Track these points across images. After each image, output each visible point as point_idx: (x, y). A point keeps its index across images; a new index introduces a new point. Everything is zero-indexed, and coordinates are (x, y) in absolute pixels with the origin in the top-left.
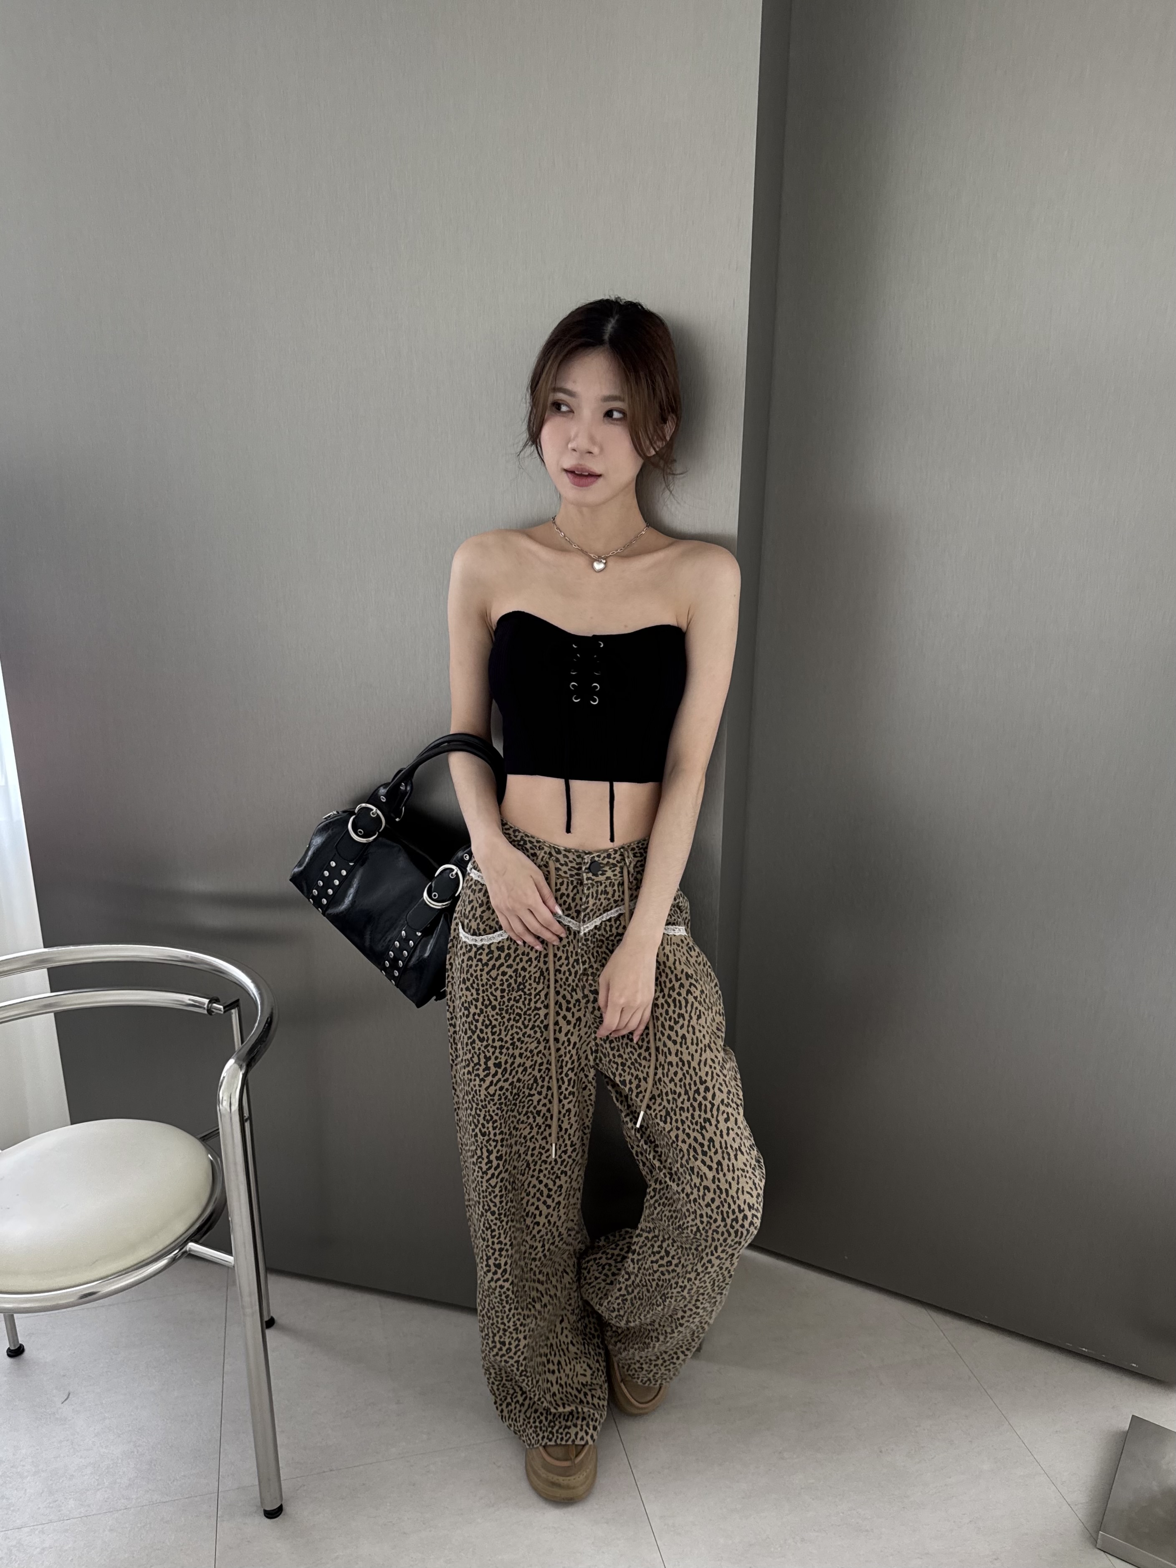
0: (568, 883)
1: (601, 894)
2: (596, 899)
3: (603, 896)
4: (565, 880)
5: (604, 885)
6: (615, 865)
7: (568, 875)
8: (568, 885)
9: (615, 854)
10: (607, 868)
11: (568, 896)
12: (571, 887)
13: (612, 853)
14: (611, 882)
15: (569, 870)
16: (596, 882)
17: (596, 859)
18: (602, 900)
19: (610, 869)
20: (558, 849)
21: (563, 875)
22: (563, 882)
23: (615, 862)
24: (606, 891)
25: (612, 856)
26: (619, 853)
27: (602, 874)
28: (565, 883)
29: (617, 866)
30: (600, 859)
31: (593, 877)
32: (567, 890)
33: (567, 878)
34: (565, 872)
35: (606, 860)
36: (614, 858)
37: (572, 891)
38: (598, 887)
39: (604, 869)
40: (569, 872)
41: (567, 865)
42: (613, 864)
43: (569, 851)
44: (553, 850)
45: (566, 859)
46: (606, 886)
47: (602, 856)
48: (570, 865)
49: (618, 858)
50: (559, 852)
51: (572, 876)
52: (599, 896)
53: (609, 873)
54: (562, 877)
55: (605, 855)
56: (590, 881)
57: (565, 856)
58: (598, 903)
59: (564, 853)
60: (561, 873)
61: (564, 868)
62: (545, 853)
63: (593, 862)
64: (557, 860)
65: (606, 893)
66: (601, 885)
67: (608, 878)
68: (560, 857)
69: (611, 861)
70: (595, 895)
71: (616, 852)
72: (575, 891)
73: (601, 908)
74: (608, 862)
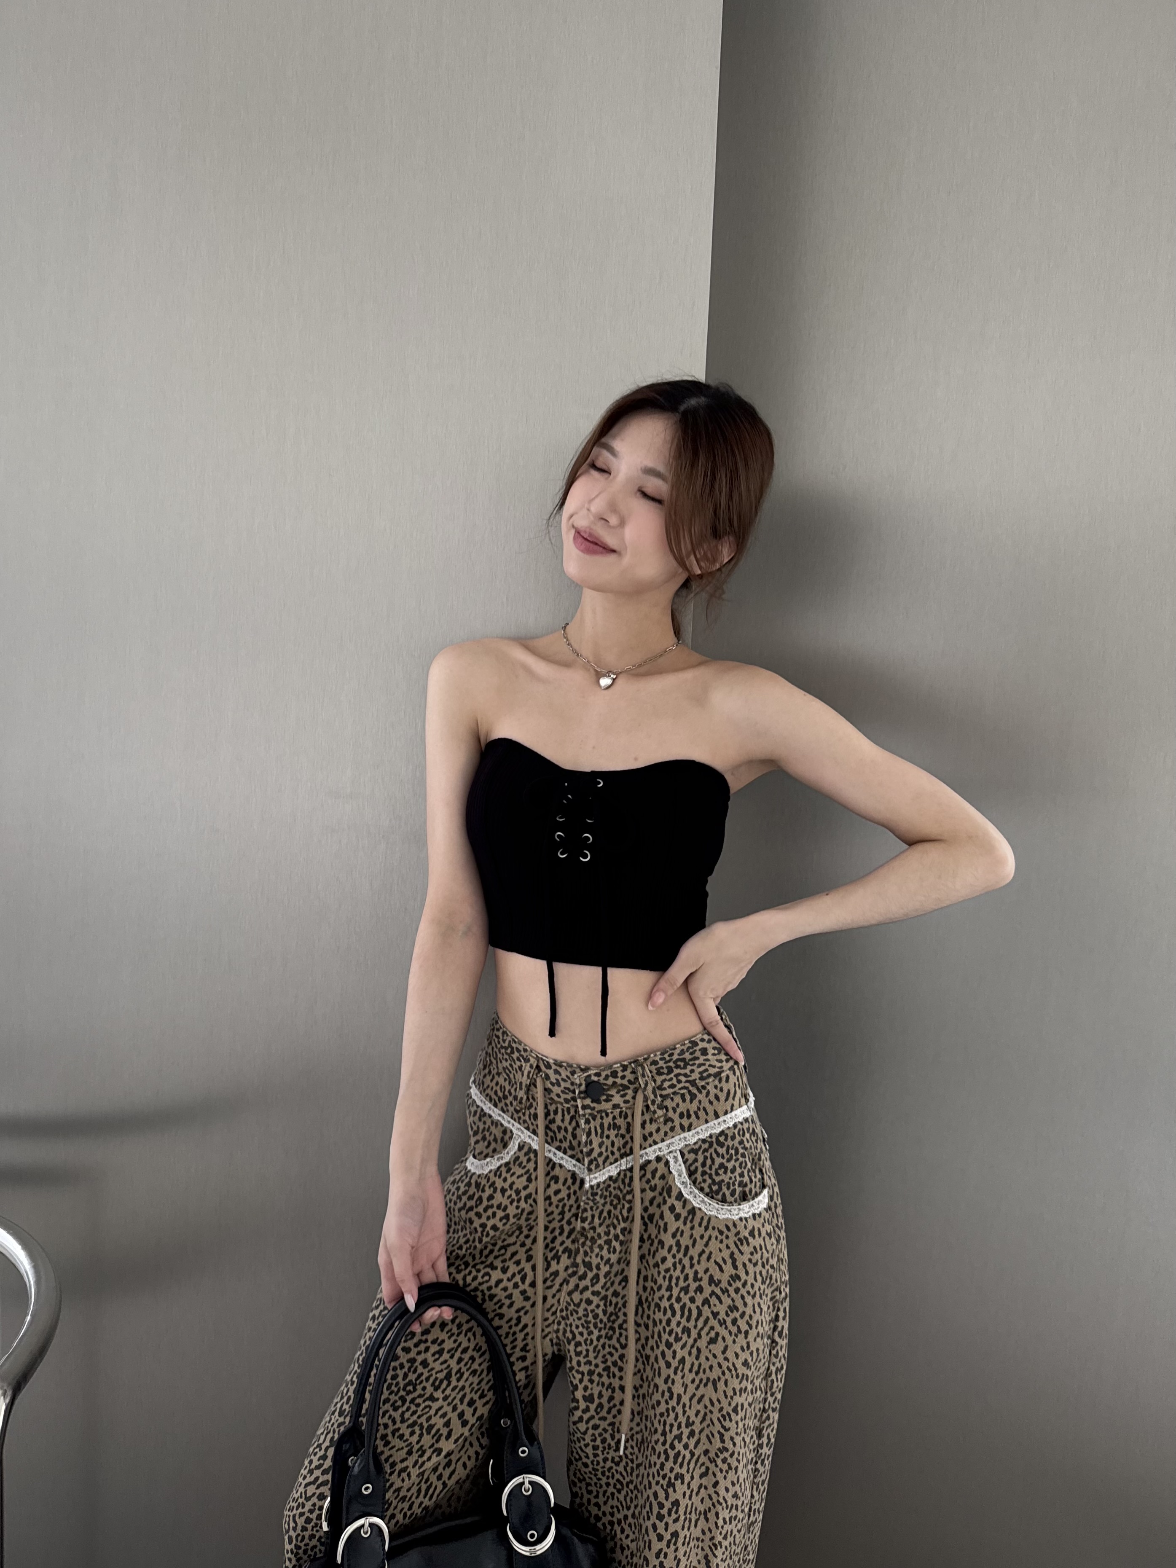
0: (563, 1110)
1: (609, 1129)
2: (602, 1137)
3: (613, 1133)
4: (560, 1107)
5: (611, 1116)
6: (625, 1087)
7: (562, 1100)
8: (563, 1115)
9: (623, 1071)
10: (613, 1092)
11: (566, 1130)
12: (567, 1118)
13: (619, 1070)
14: (621, 1112)
15: (563, 1092)
16: (598, 1112)
17: (595, 1079)
18: (612, 1137)
19: (618, 1092)
20: (547, 1062)
21: (556, 1098)
22: (557, 1108)
23: (625, 1082)
24: (615, 1124)
25: (620, 1074)
26: (629, 1070)
27: (607, 1101)
28: (560, 1111)
29: (629, 1088)
30: (601, 1078)
31: (592, 1105)
32: (563, 1121)
33: (562, 1104)
34: (558, 1096)
35: (611, 1081)
36: (623, 1077)
37: (570, 1123)
38: (602, 1118)
39: (610, 1093)
40: (563, 1096)
41: (559, 1085)
42: (622, 1085)
43: (559, 1064)
44: (541, 1062)
45: (557, 1076)
46: (614, 1118)
47: (604, 1074)
48: (563, 1084)
49: (629, 1076)
50: (548, 1066)
51: (567, 1101)
52: (606, 1132)
53: (617, 1099)
54: (556, 1103)
55: (609, 1072)
56: (588, 1111)
57: (557, 1072)
58: (608, 1142)
59: (554, 1067)
60: (553, 1096)
61: (556, 1090)
62: (531, 1066)
63: (589, 1084)
64: (547, 1077)
65: (616, 1127)
66: (607, 1115)
67: (615, 1106)
68: (551, 1072)
69: (619, 1081)
70: (599, 1131)
71: (625, 1068)
72: (574, 1123)
73: (615, 1149)
74: (615, 1083)
